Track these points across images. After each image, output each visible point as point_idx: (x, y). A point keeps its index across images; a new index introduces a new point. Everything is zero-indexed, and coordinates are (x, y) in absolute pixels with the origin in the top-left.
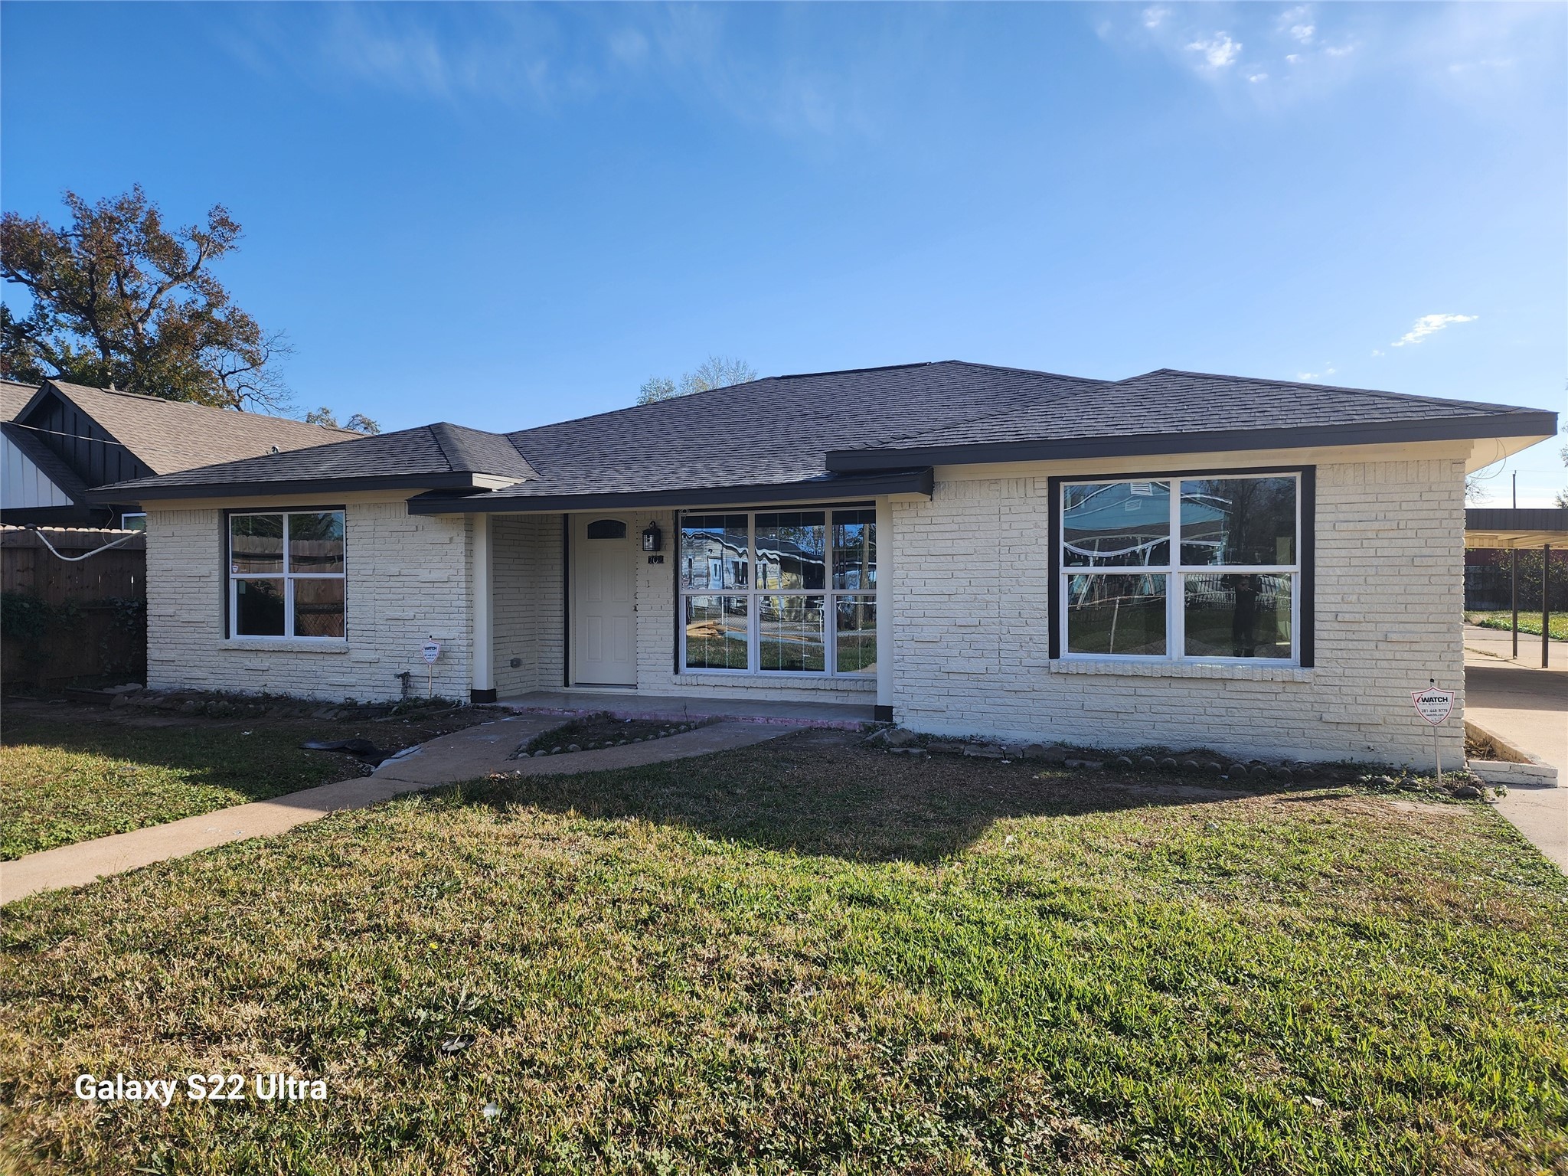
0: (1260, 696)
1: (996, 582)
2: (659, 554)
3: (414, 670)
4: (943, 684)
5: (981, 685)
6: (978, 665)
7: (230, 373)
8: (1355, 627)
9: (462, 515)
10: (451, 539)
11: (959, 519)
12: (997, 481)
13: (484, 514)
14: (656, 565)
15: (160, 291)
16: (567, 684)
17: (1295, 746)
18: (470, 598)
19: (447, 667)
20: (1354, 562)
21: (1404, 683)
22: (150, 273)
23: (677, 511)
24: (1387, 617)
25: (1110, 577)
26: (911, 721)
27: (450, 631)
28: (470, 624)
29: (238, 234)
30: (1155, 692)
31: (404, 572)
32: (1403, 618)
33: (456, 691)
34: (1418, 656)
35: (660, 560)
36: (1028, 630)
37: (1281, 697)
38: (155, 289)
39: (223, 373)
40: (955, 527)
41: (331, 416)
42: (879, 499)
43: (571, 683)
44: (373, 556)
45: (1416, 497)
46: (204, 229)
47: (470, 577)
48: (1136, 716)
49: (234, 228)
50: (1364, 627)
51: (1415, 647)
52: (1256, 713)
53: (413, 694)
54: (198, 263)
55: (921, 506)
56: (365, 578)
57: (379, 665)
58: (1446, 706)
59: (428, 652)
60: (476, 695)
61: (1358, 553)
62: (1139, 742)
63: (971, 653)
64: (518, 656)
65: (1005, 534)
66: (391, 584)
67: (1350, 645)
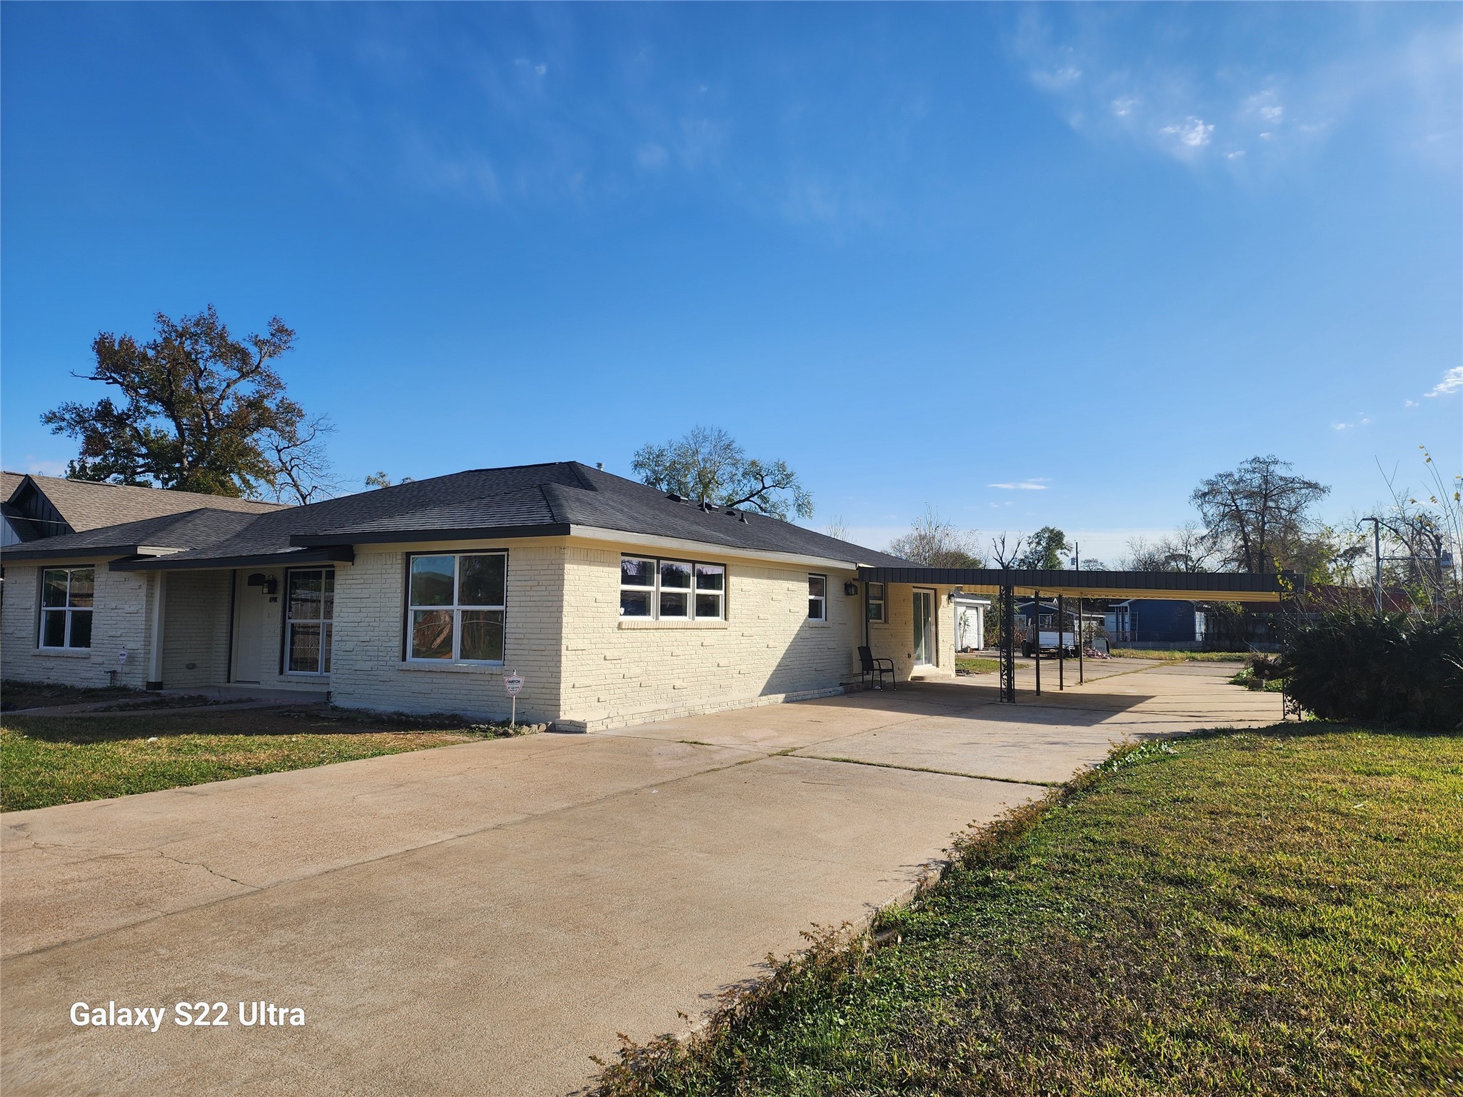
0: (482, 683)
1: (378, 615)
2: (275, 596)
3: (119, 669)
4: (353, 677)
5: (370, 677)
6: (368, 666)
7: (284, 448)
8: (520, 642)
9: (145, 571)
10: (140, 586)
11: (364, 577)
12: (381, 554)
13: (160, 570)
14: (274, 603)
15: (228, 386)
16: (229, 682)
17: (495, 712)
18: (149, 623)
19: (134, 667)
20: (522, 604)
21: (538, 674)
22: (221, 372)
23: (287, 568)
24: (534, 636)
25: (424, 612)
26: (340, 702)
27: (135, 644)
28: (148, 639)
29: (293, 337)
30: (441, 681)
31: (118, 607)
32: (540, 636)
33: (136, 682)
34: (544, 658)
35: (275, 600)
36: (390, 644)
37: (491, 683)
38: (224, 384)
39: (279, 448)
40: (362, 581)
41: (386, 479)
42: (336, 563)
43: (231, 680)
44: (104, 597)
45: (546, 567)
46: (265, 335)
47: (149, 610)
48: (432, 695)
49: (289, 333)
50: (525, 641)
51: (544, 653)
52: (480, 693)
53: (118, 684)
54: (259, 363)
55: (349, 568)
56: (100, 610)
57: (104, 666)
58: (519, 685)
59: (121, 657)
60: (149, 685)
61: (523, 599)
62: (433, 711)
63: (366, 658)
64: (193, 662)
65: (384, 586)
66: (112, 614)
67: (518, 652)
